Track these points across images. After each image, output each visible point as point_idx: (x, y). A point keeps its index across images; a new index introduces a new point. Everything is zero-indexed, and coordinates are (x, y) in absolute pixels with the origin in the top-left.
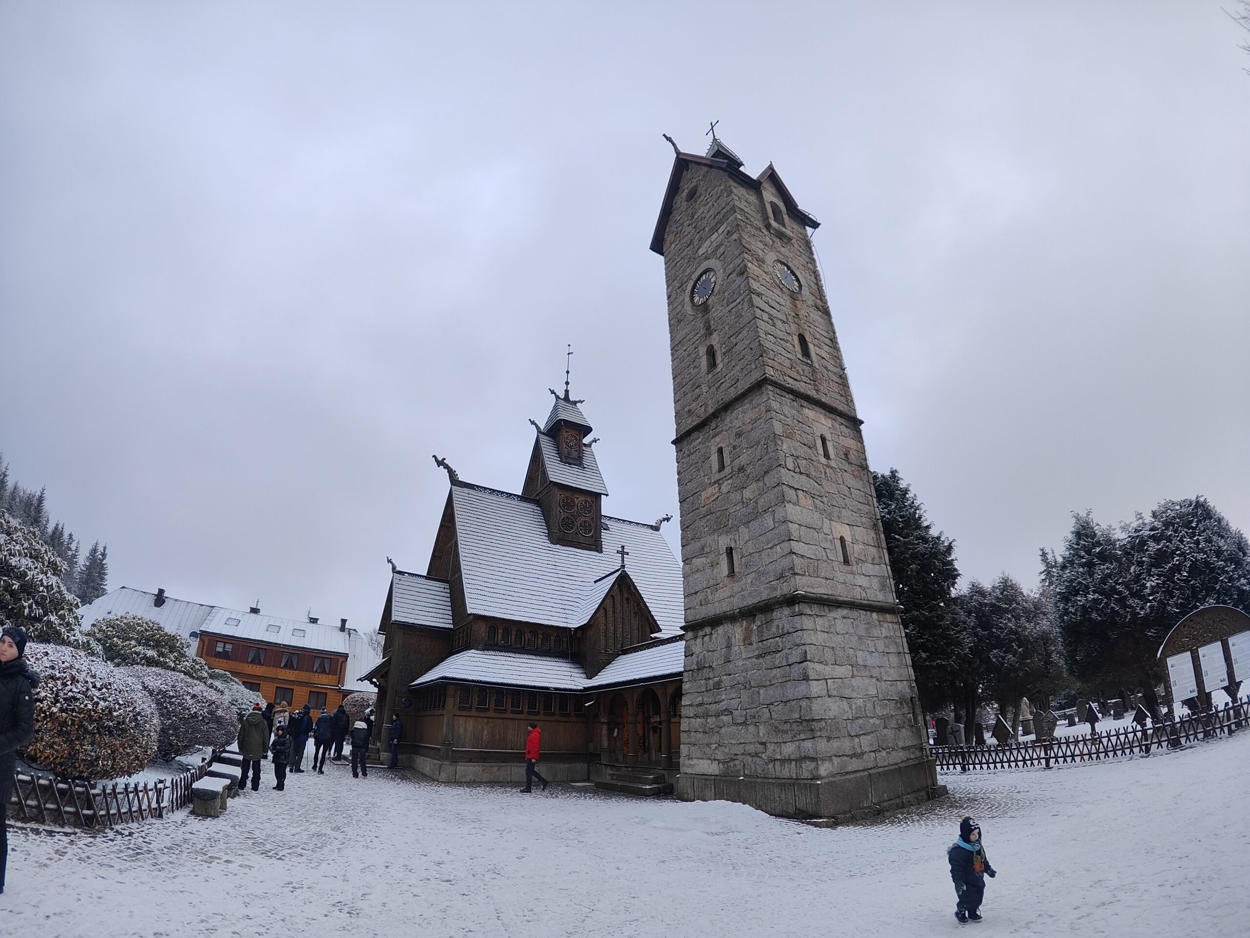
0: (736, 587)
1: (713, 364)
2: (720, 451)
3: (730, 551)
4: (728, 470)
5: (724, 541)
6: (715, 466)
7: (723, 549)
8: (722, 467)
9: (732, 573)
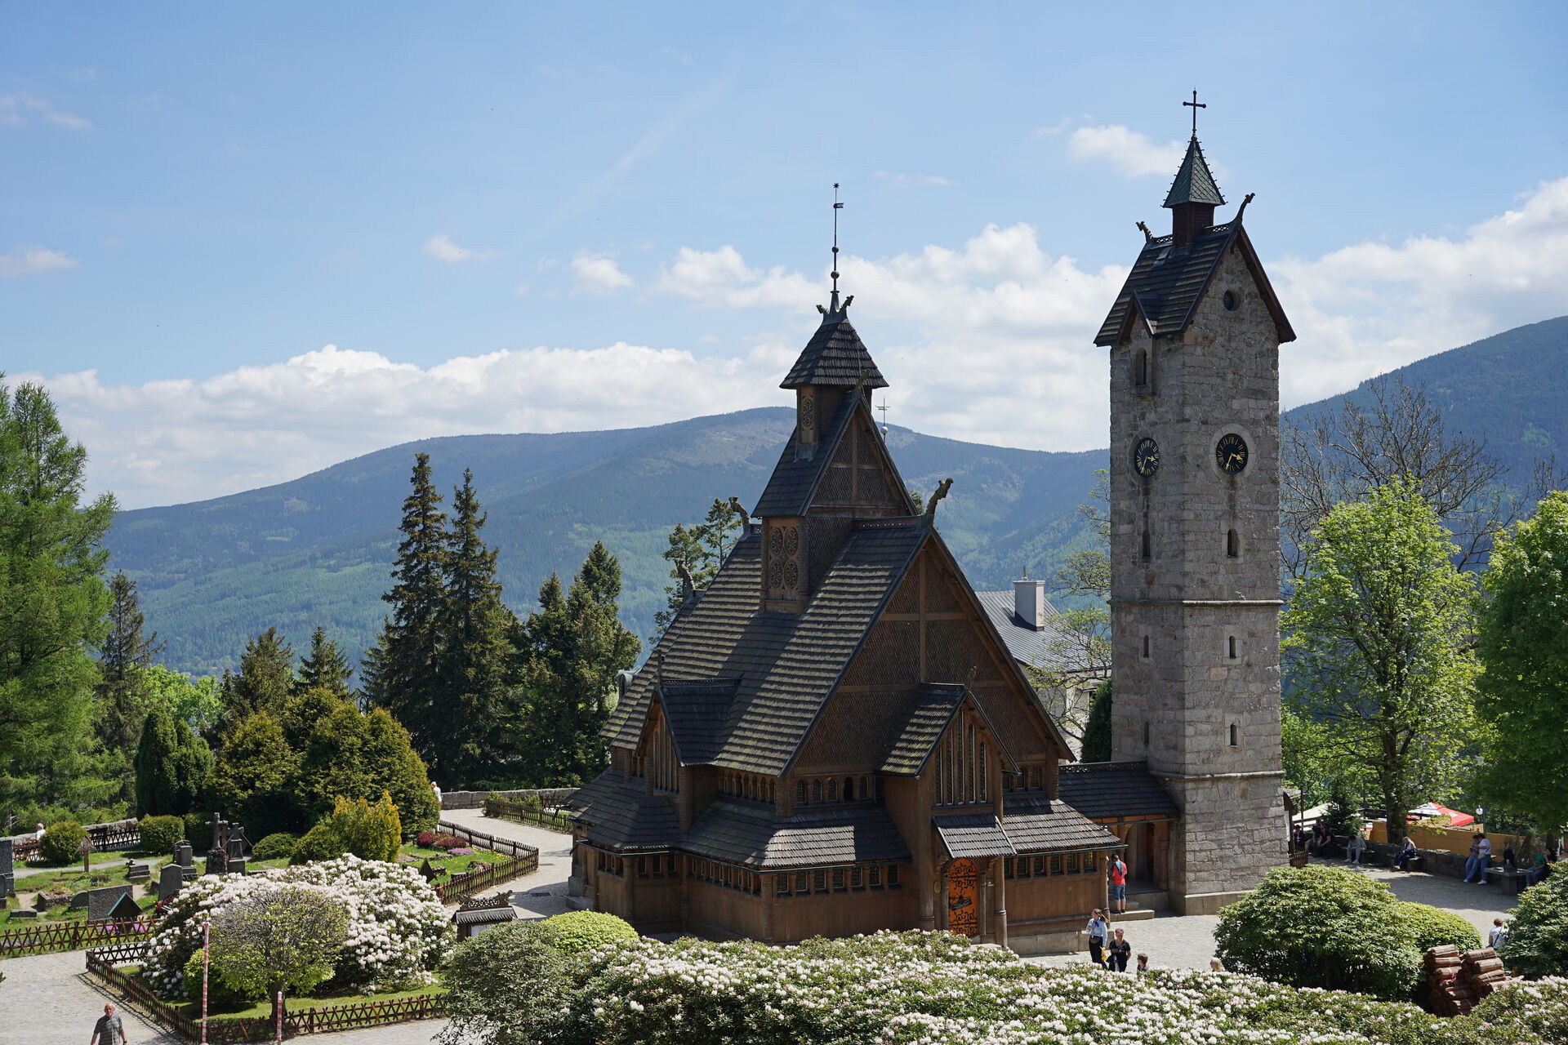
0: (1237, 757)
1: (1232, 553)
2: (1232, 640)
3: (1233, 727)
4: (1238, 661)
5: (1230, 719)
6: (1227, 652)
7: (1228, 725)
8: (1232, 656)
9: (1233, 743)
